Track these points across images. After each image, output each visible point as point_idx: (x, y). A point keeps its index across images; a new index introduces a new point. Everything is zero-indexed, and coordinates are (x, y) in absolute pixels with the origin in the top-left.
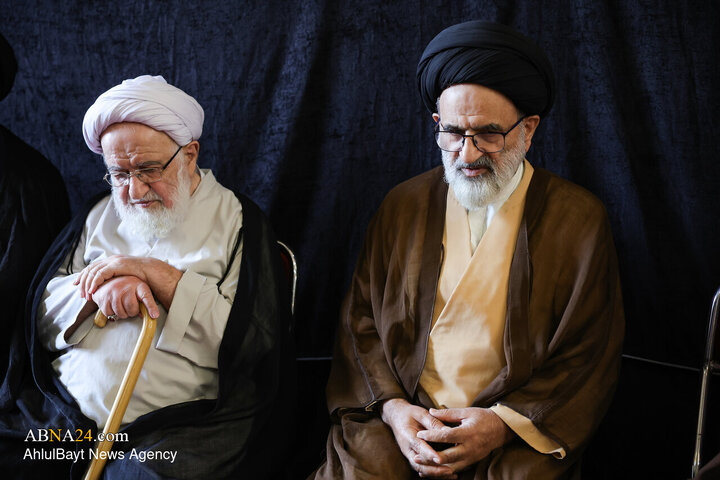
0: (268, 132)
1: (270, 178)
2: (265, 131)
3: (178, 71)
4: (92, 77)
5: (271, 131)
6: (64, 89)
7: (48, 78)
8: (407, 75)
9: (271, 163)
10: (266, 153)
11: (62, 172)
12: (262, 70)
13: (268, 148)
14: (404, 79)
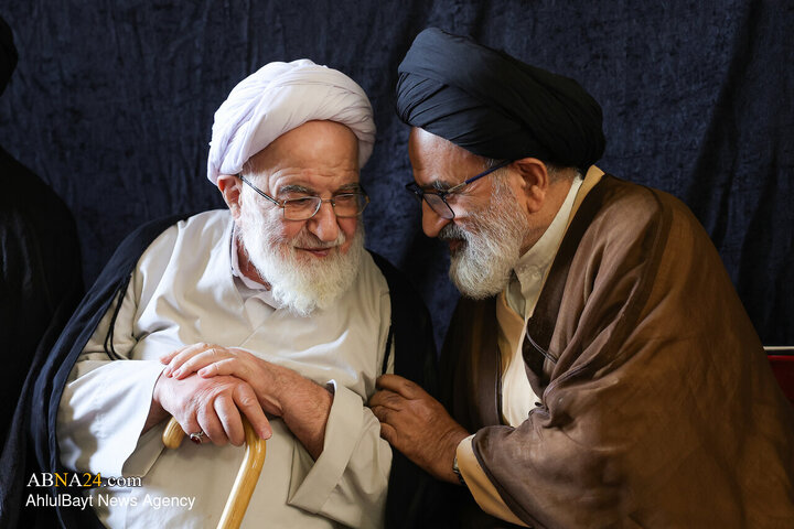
0: (394, 139)
1: (397, 208)
2: (389, 139)
3: (255, 49)
4: (120, 59)
5: (399, 138)
6: (74, 76)
7: (50, 60)
8: (605, 57)
9: (398, 186)
10: (391, 172)
11: (70, 203)
12: (385, 49)
13: (395, 164)
14: (600, 61)
